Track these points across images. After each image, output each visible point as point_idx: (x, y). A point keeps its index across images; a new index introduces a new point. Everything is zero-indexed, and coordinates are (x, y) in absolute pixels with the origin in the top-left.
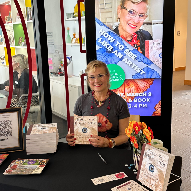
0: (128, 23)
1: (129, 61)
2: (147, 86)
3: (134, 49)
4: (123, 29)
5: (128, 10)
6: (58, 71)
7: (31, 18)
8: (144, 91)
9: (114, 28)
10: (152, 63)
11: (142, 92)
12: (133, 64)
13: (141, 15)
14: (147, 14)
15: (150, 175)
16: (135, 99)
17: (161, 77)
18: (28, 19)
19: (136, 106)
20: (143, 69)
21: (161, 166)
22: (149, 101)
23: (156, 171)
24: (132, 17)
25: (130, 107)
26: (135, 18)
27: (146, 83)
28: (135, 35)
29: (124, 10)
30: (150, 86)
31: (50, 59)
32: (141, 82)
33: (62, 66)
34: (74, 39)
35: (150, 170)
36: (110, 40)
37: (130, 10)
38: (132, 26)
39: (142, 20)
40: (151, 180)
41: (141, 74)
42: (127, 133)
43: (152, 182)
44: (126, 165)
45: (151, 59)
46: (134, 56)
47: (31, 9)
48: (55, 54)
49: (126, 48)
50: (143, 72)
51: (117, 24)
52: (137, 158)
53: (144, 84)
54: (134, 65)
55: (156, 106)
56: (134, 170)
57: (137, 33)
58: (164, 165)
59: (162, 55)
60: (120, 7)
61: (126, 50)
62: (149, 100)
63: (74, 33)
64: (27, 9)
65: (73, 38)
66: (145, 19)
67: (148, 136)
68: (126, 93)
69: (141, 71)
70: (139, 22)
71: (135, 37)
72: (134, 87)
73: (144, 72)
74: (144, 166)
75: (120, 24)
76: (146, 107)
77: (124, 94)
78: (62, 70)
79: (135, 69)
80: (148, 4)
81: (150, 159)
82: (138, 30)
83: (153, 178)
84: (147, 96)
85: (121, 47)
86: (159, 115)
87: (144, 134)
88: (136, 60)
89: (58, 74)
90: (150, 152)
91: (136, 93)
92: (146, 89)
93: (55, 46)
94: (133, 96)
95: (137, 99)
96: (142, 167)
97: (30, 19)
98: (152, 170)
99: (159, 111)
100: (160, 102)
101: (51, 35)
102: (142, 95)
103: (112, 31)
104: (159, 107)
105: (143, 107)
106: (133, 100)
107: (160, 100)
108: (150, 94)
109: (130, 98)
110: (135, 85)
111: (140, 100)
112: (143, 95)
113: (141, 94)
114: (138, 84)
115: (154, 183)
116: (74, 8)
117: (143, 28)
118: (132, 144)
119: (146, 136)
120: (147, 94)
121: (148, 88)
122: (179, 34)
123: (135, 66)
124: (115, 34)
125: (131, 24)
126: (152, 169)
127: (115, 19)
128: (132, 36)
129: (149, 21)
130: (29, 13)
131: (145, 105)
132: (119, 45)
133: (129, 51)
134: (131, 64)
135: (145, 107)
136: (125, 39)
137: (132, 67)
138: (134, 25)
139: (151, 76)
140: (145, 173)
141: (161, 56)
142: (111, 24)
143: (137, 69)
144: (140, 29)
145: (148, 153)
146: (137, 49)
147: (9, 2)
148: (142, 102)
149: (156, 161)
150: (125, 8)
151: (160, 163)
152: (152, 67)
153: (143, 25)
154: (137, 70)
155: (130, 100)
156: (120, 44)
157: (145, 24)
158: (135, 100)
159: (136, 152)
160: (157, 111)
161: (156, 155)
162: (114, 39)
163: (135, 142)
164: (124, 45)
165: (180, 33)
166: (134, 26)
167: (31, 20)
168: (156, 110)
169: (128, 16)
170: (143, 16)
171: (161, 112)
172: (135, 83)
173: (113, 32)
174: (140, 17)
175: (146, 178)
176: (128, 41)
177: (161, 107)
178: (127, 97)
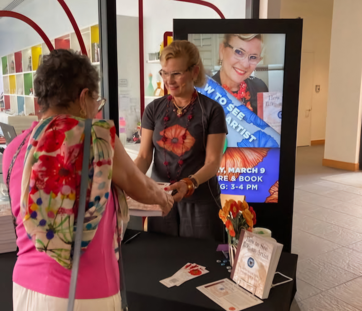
0: (234, 68)
1: (234, 122)
2: (259, 158)
3: (241, 105)
4: (227, 76)
5: (235, 49)
6: (134, 137)
7: (98, 59)
8: (254, 166)
9: (214, 74)
10: (267, 126)
11: (251, 166)
12: (239, 126)
13: (253, 56)
14: (262, 55)
15: (248, 272)
16: (240, 177)
17: (279, 147)
18: (94, 61)
19: (241, 187)
20: (253, 134)
21: (263, 258)
22: (261, 181)
23: (256, 266)
24: (240, 58)
25: (233, 188)
26: (245, 61)
27: (257, 154)
28: (244, 85)
29: (228, 49)
30: (263, 159)
31: (122, 118)
32: (250, 153)
33: (139, 129)
34: (159, 91)
35: (248, 265)
36: (207, 91)
37: (238, 49)
38: (240, 72)
39: (255, 64)
40: (248, 279)
41: (251, 140)
42: (221, 217)
43: (250, 281)
44: (217, 261)
45: (265, 120)
46: (242, 115)
47: (99, 46)
48: (130, 111)
49: (230, 103)
50: (253, 138)
51: (217, 68)
52: (234, 251)
53: (255, 156)
54: (241, 127)
55: (272, 189)
56: (228, 268)
57: (246, 81)
58: (266, 257)
59: (282, 115)
60: (223, 45)
61: (230, 105)
62: (261, 179)
63: (158, 82)
64: (93, 45)
65: (156, 90)
66: (258, 62)
67: (249, 219)
68: (228, 168)
69: (250, 137)
70: (250, 67)
71: (243, 87)
72: (239, 159)
73: (255, 138)
74: (241, 261)
75: (223, 68)
76: (257, 189)
77: (225, 169)
78: (139, 136)
79: (242, 133)
80: (263, 41)
81: (249, 250)
82: (248, 78)
83: (252, 276)
84: (259, 174)
85: (223, 101)
86: (276, 201)
87: (244, 217)
88: (244, 119)
89: (134, 140)
90: (249, 241)
91: (242, 169)
92: (256, 164)
93: (131, 99)
94: (238, 173)
95: (243, 177)
96: (239, 261)
97: (96, 60)
98: (251, 265)
99: (276, 196)
100: (278, 182)
101: (125, 83)
102: (250, 172)
103: (210, 78)
104: (275, 190)
105: (253, 189)
106: (237, 178)
107: (278, 179)
108: (263, 170)
109: (233, 175)
110: (242, 156)
111: (247, 179)
112: (253, 172)
113: (249, 170)
114: (246, 156)
115: (252, 282)
116: (161, 45)
117: (255, 75)
118: (227, 230)
119: (246, 220)
120: (259, 171)
121: (260, 161)
122: (317, 90)
123: (243, 128)
124: (215, 82)
125: (238, 69)
126: (251, 263)
127: (215, 60)
128: (239, 86)
129: (265, 66)
130: (96, 51)
131: (255, 186)
132: (219, 98)
133: (233, 107)
134: (236, 125)
135: (254, 189)
136: (229, 89)
137: (238, 130)
138: (241, 70)
139: (265, 144)
140: (242, 269)
141: (280, 116)
142: (210, 68)
143: (244, 133)
144: (251, 77)
145: (247, 242)
146: (246, 105)
147: (68, 36)
148: (251, 182)
149: (256, 253)
150: (230, 46)
151: (262, 255)
152: (266, 131)
153: (255, 70)
154: (244, 135)
155: (234, 179)
156: (221, 96)
157: (258, 69)
158: (241, 179)
159: (232, 242)
160: (272, 196)
161: (257, 245)
162: (213, 90)
163: (231, 228)
164: (227, 98)
165: (319, 89)
166: (242, 72)
167: (98, 61)
168: (272, 194)
169: (234, 58)
170: (255, 58)
171: (278, 198)
172: (241, 154)
173: (212, 79)
174: (252, 60)
175: (243, 276)
176: (234, 92)
177: (279, 189)
178: (229, 173)
